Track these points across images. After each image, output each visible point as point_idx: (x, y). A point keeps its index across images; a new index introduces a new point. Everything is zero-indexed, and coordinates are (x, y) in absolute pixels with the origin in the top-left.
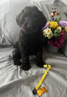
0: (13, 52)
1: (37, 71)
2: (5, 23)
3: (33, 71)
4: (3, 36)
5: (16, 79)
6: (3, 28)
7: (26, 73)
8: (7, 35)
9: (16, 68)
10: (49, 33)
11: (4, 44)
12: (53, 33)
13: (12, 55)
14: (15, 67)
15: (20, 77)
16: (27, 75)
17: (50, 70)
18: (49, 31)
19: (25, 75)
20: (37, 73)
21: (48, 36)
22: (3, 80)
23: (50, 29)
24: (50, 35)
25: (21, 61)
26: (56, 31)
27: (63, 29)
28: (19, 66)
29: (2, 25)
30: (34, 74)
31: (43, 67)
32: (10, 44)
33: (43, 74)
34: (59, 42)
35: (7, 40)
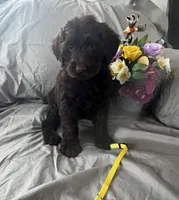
0: (42, 114)
1: (96, 158)
2: (24, 51)
3: (88, 160)
4: (20, 78)
6: (19, 61)
7: (71, 163)
8: (29, 75)
9: (49, 152)
10: (121, 72)
11: (23, 95)
12: (130, 70)
13: (39, 120)
14: (45, 149)
15: (59, 176)
16: (73, 169)
17: (125, 156)
18: (121, 67)
19: (69, 170)
20: (94, 165)
21: (118, 78)
23: (123, 63)
24: (124, 75)
25: (61, 134)
26: (136, 67)
27: (151, 61)
28: (55, 148)
29: (19, 55)
30: (88, 167)
31: (109, 148)
32: (35, 95)
33: (111, 166)
34: (144, 91)
35: (28, 87)
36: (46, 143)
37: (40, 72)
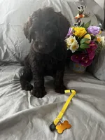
0: (20, 72)
1: (55, 98)
2: (8, 30)
3: (50, 98)
4: (5, 48)
5: (25, 110)
6: (4, 37)
7: (39, 101)
8: (11, 46)
9: (25, 94)
10: (73, 44)
11: (7, 60)
12: (79, 43)
13: (18, 76)
14: (23, 93)
15: (31, 107)
16: (41, 104)
17: (74, 97)
18: (72, 41)
19: (38, 104)
20: (55, 101)
21: (71, 49)
22: (7, 111)
23: (74, 38)
24: (75, 47)
25: (33, 84)
26: (83, 41)
27: (93, 38)
28: (29, 92)
29: (4, 32)
30: (51, 102)
31: (64, 93)
32: (15, 60)
33: (65, 102)
35: (11, 55)
36: (23, 89)
37: (19, 44)
